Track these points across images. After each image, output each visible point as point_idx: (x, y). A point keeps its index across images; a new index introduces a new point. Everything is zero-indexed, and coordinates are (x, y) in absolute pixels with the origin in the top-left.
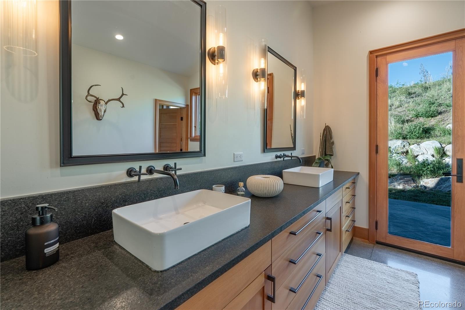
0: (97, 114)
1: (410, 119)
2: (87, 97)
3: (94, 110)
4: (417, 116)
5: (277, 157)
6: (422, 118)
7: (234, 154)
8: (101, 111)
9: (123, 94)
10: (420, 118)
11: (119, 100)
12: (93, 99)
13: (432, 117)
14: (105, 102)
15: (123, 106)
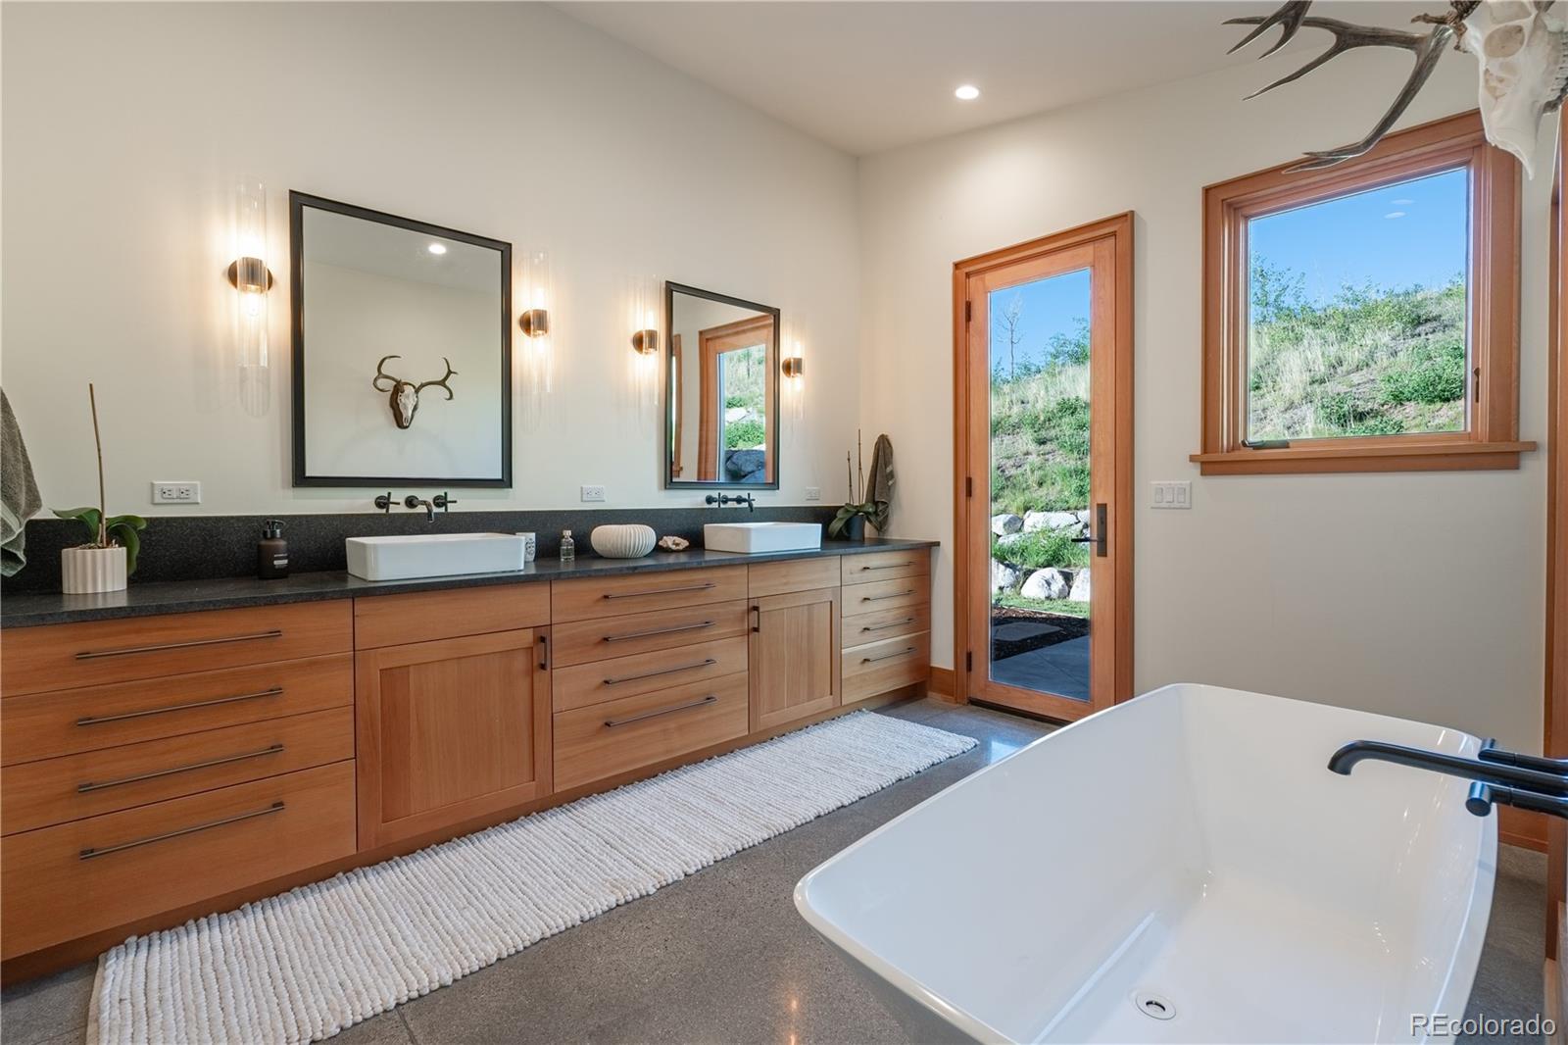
0: (398, 414)
1: (1376, 407)
2: (376, 380)
3: (392, 406)
4: (1399, 399)
5: (709, 500)
6: (1413, 403)
7: (582, 488)
8: (406, 408)
9: (450, 372)
10: (1408, 403)
11: (442, 383)
12: (389, 385)
13: (1447, 400)
14: (414, 387)
15: (451, 397)
